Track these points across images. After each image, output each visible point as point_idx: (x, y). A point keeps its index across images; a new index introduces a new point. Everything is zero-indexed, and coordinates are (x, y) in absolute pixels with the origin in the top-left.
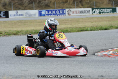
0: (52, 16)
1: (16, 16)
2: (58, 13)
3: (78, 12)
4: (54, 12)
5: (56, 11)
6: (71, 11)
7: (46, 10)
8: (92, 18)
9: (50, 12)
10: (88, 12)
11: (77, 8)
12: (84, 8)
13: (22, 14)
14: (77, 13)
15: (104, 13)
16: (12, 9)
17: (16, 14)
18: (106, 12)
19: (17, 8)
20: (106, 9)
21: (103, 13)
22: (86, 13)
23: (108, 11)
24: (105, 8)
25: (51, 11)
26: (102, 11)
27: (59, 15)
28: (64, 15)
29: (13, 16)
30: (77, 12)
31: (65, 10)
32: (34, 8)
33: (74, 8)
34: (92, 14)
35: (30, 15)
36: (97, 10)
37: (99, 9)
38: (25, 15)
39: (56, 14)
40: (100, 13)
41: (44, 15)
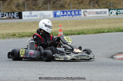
0: (67, 17)
1: (30, 17)
2: (73, 14)
3: (95, 13)
4: (69, 13)
5: (71, 11)
6: (87, 12)
7: (61, 11)
8: (109, 19)
9: (65, 13)
10: (105, 13)
11: (93, 9)
12: (100, 8)
13: (36, 15)
14: (94, 14)
16: (26, 10)
17: (29, 15)
19: (30, 8)
21: (120, 14)
22: (103, 14)
24: (122, 9)
25: (66, 12)
26: (119, 11)
27: (74, 16)
28: (80, 16)
29: (27, 17)
30: (93, 13)
31: (80, 10)
32: (49, 9)
33: (90, 9)
34: (109, 15)
35: (44, 16)
36: (114, 11)
38: (39, 16)
39: (71, 15)
40: (117, 14)
41: (59, 16)
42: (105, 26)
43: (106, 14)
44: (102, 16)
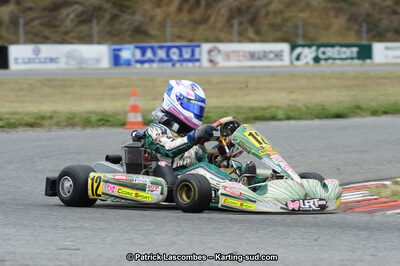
0: (155, 65)
1: (35, 63)
2: (175, 57)
3: (245, 56)
4: (162, 54)
5: (169, 49)
6: (219, 51)
7: (137, 47)
9: (149, 54)
10: (278, 55)
11: (240, 41)
12: (262, 41)
14: (241, 58)
15: (330, 61)
16: (22, 40)
17: (31, 55)
18: (337, 56)
19: (36, 35)
20: (337, 48)
21: (326, 60)
22: (271, 60)
23: (343, 56)
24: (333, 46)
25: (152, 48)
26: (324, 53)
27: (178, 65)
28: (197, 64)
29: (24, 63)
30: (239, 56)
31: (199, 46)
32: (95, 38)
33: (231, 41)
34: (292, 63)
35: (80, 63)
36: (306, 51)
37: (314, 48)
38: (63, 60)
39: (169, 59)
40: (317, 60)
41: (128, 63)
42: (280, 99)
43: (282, 60)
44: (268, 67)
